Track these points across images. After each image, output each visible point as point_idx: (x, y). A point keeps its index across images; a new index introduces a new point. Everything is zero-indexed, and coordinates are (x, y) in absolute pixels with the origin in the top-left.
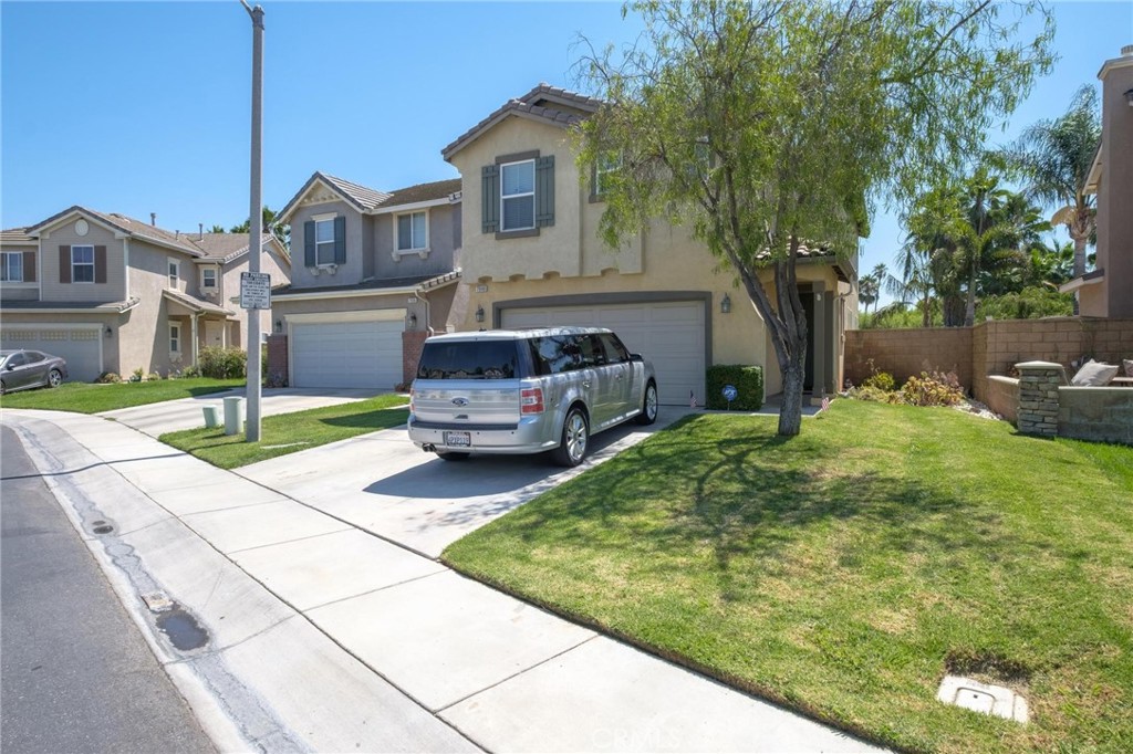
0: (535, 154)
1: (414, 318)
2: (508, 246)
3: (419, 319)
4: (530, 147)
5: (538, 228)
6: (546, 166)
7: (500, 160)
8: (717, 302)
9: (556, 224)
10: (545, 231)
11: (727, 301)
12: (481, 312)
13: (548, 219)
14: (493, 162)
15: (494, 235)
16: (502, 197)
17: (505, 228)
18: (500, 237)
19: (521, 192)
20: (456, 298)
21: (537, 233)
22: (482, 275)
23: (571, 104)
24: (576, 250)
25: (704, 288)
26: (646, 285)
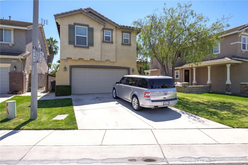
0: (87, 26)
1: (15, 67)
2: (77, 50)
3: (17, 68)
4: (85, 23)
5: (88, 46)
6: (91, 30)
7: (75, 24)
8: (131, 70)
9: (94, 46)
10: (91, 48)
11: (133, 70)
12: (65, 68)
13: (91, 44)
14: (73, 24)
15: (73, 45)
16: (76, 35)
17: (77, 44)
18: (75, 46)
19: (82, 35)
20: (26, 61)
21: (88, 48)
22: (68, 56)
23: (99, 16)
24: (100, 54)
25: (128, 67)
26: (116, 65)
